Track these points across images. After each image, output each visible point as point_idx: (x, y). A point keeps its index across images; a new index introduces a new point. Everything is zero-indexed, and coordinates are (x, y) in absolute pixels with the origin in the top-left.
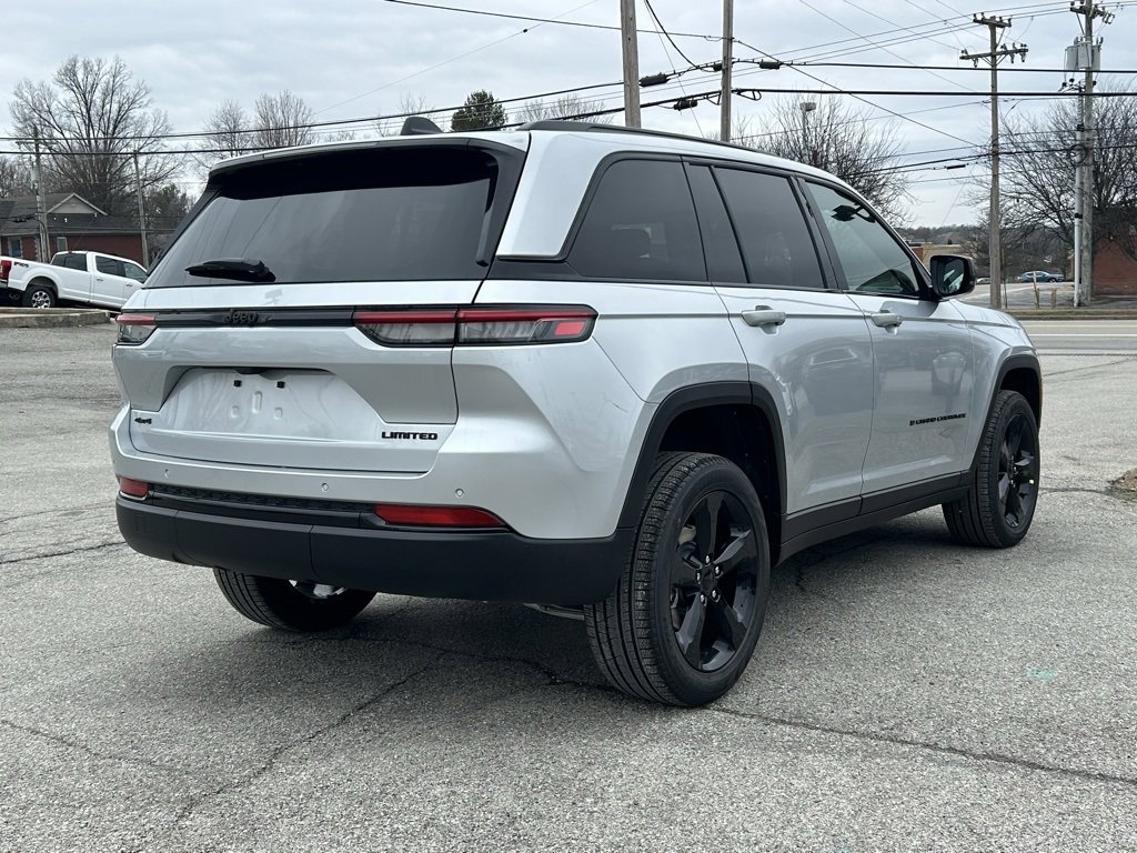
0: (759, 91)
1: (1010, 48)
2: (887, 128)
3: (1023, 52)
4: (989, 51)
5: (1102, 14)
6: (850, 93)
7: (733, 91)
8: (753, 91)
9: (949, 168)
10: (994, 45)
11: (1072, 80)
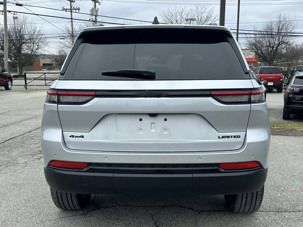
0: (16, 12)
1: (75, 8)
2: (41, 26)
3: (79, 9)
4: (70, 8)
5: (98, 2)
6: (37, 15)
7: (7, 11)
8: (14, 12)
9: (60, 39)
10: (71, 7)
11: (92, 18)
